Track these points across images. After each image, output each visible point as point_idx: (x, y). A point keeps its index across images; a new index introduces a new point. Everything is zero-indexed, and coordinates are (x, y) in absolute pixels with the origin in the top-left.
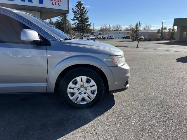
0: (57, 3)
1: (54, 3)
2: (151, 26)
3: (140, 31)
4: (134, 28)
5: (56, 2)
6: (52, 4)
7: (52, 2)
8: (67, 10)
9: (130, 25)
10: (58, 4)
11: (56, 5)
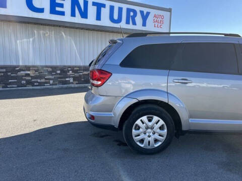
5: (158, 24)
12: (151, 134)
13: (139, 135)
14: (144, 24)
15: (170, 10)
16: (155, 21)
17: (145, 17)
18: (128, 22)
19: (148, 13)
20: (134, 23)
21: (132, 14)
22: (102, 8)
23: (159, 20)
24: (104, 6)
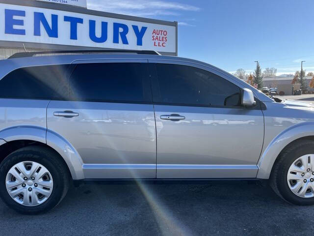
0: (161, 43)
1: (157, 44)
2: (276, 70)
3: (264, 79)
4: (252, 74)
5: (159, 41)
6: (155, 45)
7: (155, 43)
8: (175, 52)
9: (239, 70)
10: (163, 44)
11: (159, 45)
12: (33, 187)
13: (16, 188)
14: (139, 43)
15: (175, 24)
16: (155, 38)
17: (140, 34)
18: (116, 40)
19: (144, 29)
20: (125, 42)
21: (121, 30)
22: (78, 24)
23: (160, 37)
24: (81, 21)
